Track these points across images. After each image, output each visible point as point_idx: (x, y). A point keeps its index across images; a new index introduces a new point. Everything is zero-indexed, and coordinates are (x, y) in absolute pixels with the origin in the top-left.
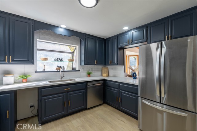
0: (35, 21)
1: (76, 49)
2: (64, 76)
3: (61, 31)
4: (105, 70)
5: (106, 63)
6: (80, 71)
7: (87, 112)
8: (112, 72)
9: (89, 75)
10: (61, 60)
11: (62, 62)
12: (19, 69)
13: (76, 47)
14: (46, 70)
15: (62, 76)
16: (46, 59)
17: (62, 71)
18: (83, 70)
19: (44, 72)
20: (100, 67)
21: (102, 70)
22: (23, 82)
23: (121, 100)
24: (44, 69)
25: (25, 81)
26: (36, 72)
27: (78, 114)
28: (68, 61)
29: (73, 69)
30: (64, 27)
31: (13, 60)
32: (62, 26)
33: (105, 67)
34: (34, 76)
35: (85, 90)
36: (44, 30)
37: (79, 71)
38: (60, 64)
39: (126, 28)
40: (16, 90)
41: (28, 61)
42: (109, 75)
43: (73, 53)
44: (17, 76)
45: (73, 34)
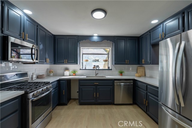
0: (78, 36)
1: (109, 51)
2: (98, 74)
3: (95, 38)
4: (141, 70)
5: (140, 63)
6: (113, 70)
7: (114, 106)
8: (148, 72)
9: (121, 74)
10: (98, 61)
11: (99, 62)
12: (72, 67)
13: (110, 49)
14: (87, 68)
15: (97, 73)
16: (87, 61)
17: (97, 70)
18: (115, 69)
19: (85, 69)
20: (135, 66)
21: (137, 70)
22: (73, 76)
23: (149, 104)
24: (86, 68)
25: (74, 75)
26: (80, 69)
27: (106, 106)
28: (103, 61)
29: (109, 67)
30: (96, 35)
31: (68, 62)
32: (95, 35)
33: (142, 66)
34: (79, 72)
35: (112, 87)
36: (83, 40)
37: (111, 70)
38: (96, 64)
39: (155, 22)
40: (71, 79)
41: (75, 62)
42: (145, 76)
43: (108, 54)
44: (71, 71)
45: (104, 39)
